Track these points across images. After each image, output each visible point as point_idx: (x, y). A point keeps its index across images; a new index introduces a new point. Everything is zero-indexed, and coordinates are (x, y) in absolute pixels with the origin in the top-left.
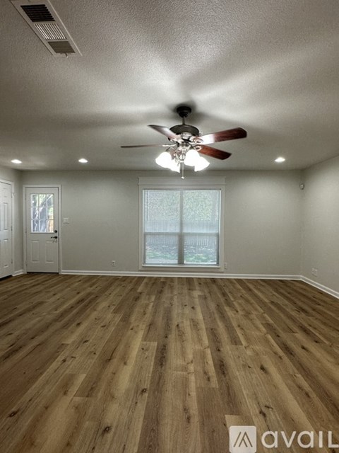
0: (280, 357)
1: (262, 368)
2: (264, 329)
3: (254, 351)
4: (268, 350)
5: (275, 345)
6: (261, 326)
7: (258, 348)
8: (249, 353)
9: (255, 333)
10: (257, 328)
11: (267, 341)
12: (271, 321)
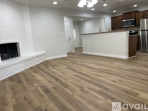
0: (59, 76)
1: (64, 73)
2: (68, 83)
3: (68, 75)
4: (63, 77)
5: (61, 79)
6: (70, 84)
7: (67, 77)
8: (69, 75)
9: (70, 80)
10: (71, 83)
11: (64, 79)
12: (66, 89)
